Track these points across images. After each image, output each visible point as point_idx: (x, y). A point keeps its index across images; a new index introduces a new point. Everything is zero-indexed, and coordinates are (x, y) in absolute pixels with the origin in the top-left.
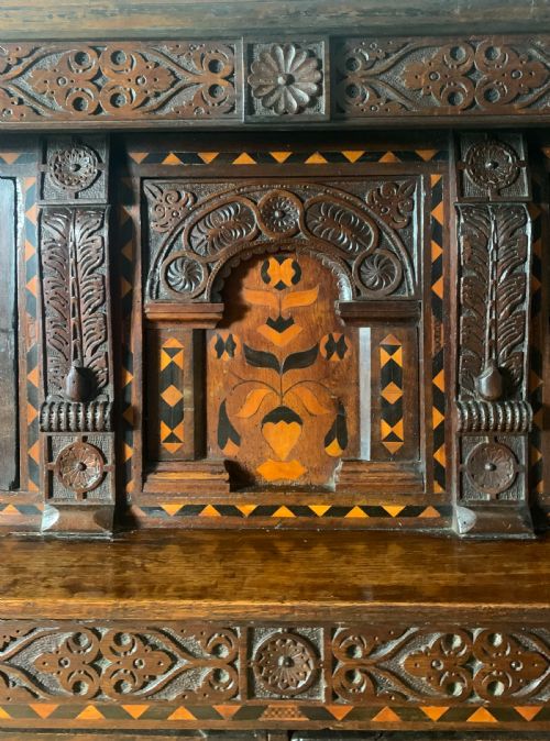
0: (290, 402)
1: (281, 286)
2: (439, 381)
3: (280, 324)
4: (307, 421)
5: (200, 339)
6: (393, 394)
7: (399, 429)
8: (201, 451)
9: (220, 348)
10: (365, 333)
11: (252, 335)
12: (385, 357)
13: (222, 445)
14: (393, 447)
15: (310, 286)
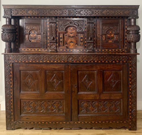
0: (72, 41)
1: (71, 30)
2: (86, 39)
3: (71, 33)
4: (74, 43)
5: (64, 35)
6: (82, 40)
7: (82, 43)
8: (64, 45)
9: (66, 35)
10: (79, 34)
11: (69, 34)
12: (81, 36)
13: (66, 45)
14: (82, 45)
15: (74, 30)
